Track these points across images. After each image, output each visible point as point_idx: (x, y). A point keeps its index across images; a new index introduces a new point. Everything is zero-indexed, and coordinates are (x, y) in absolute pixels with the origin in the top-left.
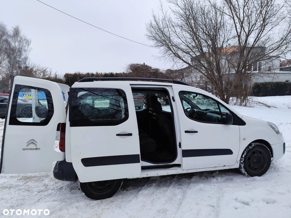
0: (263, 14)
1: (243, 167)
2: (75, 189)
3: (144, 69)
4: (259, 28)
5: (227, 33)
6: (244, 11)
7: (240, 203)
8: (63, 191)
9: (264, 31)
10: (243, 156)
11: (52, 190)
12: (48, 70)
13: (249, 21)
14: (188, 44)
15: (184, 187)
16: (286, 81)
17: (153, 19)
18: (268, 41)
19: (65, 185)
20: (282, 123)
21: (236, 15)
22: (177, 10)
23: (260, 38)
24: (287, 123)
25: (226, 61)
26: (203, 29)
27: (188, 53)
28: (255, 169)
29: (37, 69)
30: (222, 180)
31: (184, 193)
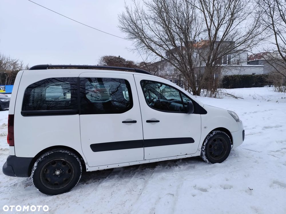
0: (231, 8)
1: (204, 155)
2: (31, 185)
3: (118, 62)
4: (228, 22)
5: (199, 27)
6: (213, 5)
7: (198, 190)
8: (17, 188)
9: (232, 25)
10: (205, 144)
11: (5, 187)
12: (19, 62)
13: (219, 15)
14: (162, 37)
15: (146, 178)
16: (253, 74)
17: (126, 11)
18: (236, 35)
19: (21, 181)
20: (246, 113)
21: (206, 8)
22: (149, 2)
23: (229, 32)
24: (251, 113)
25: (197, 54)
26: (175, 23)
27: (161, 46)
28: (216, 156)
29: (7, 61)
30: (185, 168)
31: (146, 182)
